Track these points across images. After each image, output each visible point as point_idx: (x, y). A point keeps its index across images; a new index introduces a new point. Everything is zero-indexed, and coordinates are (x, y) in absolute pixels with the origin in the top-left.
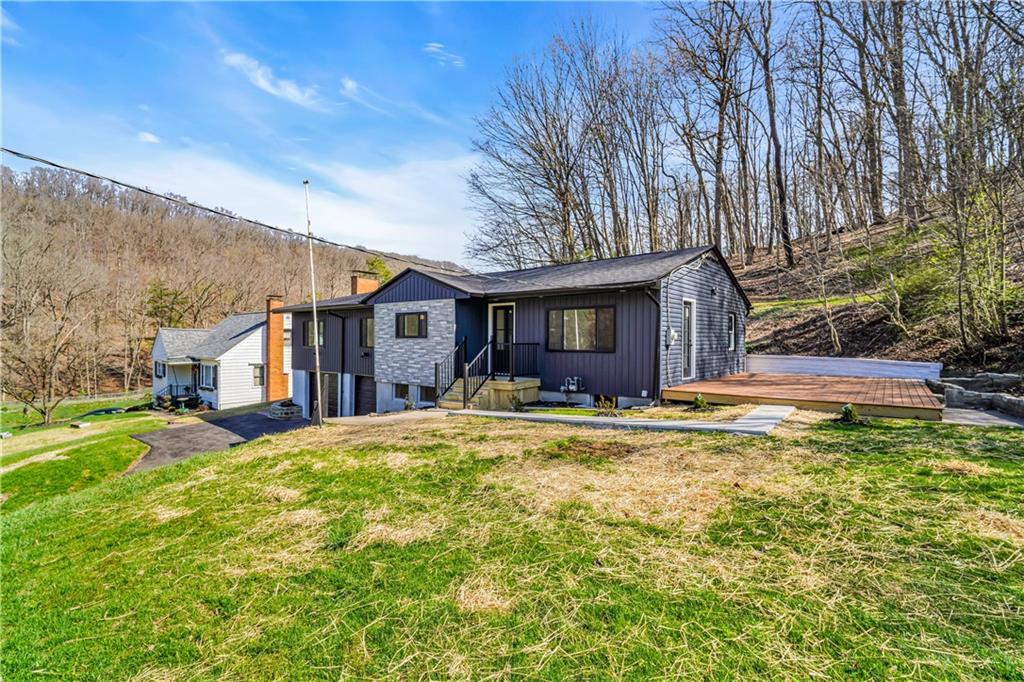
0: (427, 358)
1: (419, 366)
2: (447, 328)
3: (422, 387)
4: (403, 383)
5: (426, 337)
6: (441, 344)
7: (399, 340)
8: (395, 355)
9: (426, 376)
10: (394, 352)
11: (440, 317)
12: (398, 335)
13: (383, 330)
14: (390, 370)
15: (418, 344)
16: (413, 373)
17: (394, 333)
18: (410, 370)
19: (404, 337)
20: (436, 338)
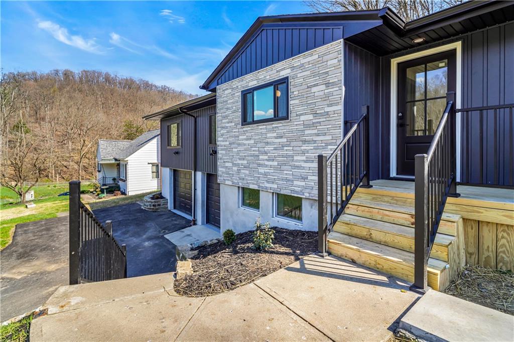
0: (288, 151)
1: (275, 163)
2: (327, 97)
3: (278, 195)
4: (252, 187)
5: (286, 118)
6: (313, 125)
7: (247, 128)
8: (241, 148)
9: (287, 180)
10: (239, 145)
11: (311, 81)
12: (245, 122)
13: (226, 117)
14: (235, 168)
15: (273, 130)
16: (265, 174)
17: (240, 120)
18: (262, 170)
19: (254, 122)
20: (303, 118)
